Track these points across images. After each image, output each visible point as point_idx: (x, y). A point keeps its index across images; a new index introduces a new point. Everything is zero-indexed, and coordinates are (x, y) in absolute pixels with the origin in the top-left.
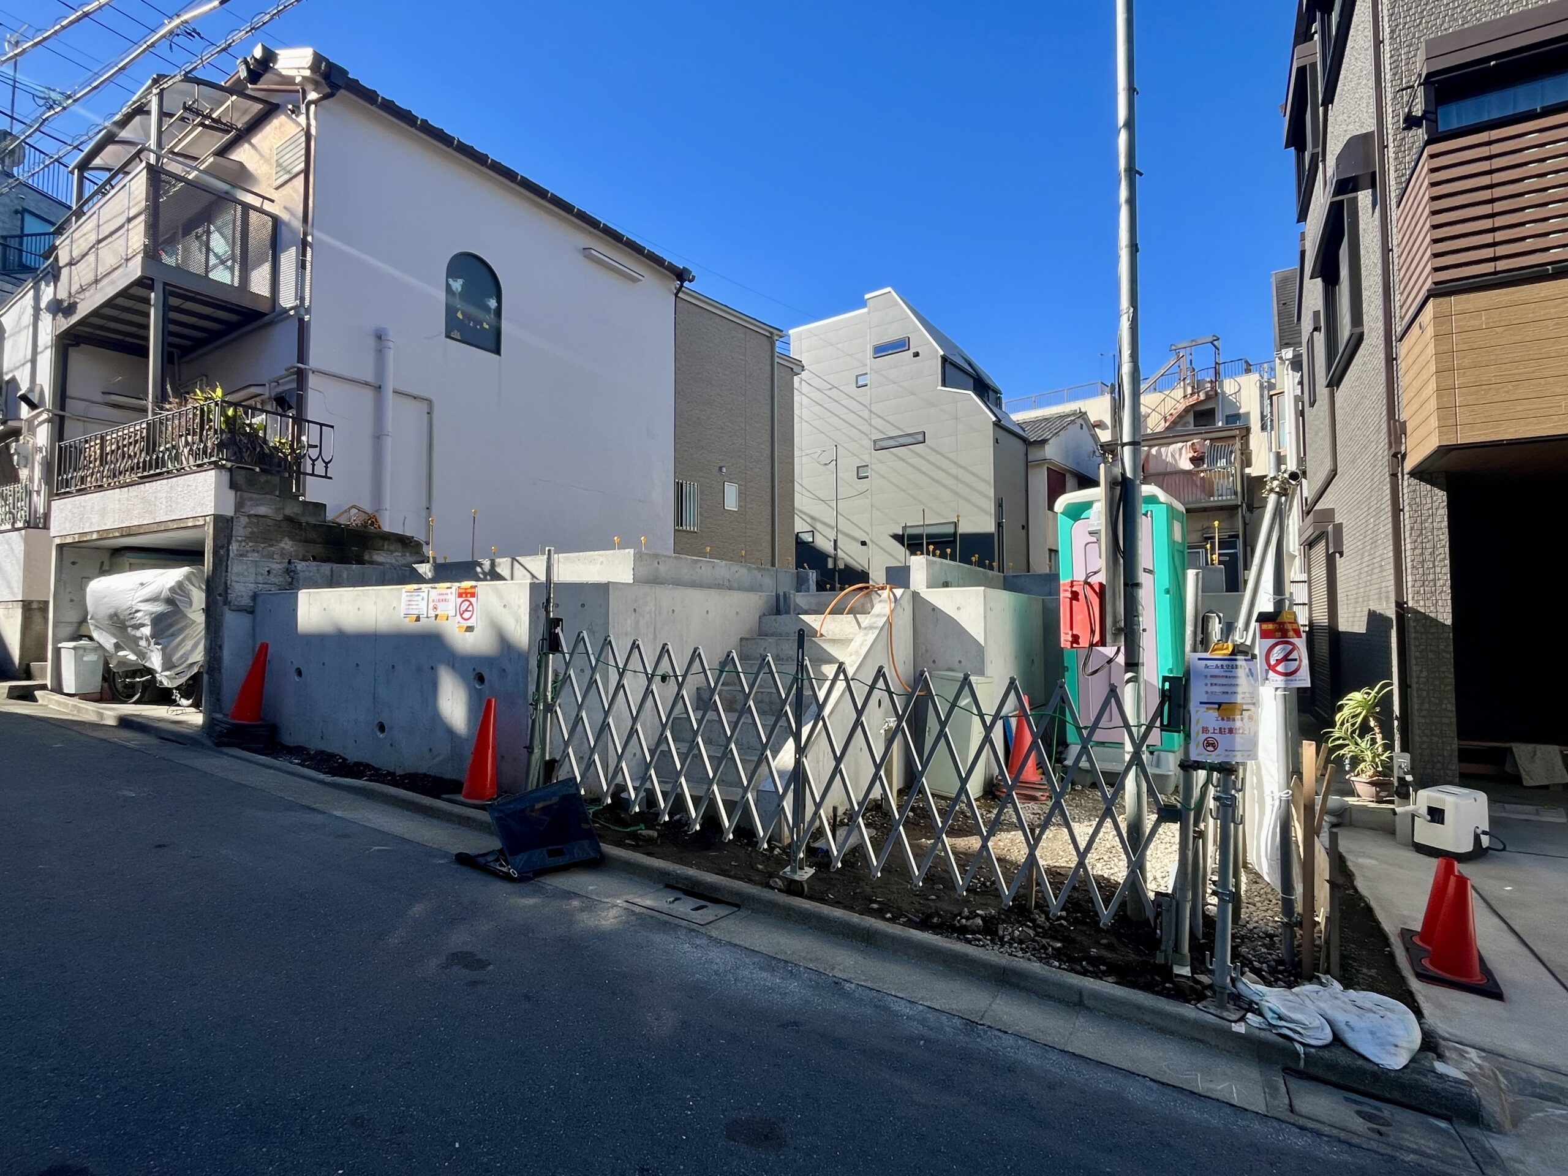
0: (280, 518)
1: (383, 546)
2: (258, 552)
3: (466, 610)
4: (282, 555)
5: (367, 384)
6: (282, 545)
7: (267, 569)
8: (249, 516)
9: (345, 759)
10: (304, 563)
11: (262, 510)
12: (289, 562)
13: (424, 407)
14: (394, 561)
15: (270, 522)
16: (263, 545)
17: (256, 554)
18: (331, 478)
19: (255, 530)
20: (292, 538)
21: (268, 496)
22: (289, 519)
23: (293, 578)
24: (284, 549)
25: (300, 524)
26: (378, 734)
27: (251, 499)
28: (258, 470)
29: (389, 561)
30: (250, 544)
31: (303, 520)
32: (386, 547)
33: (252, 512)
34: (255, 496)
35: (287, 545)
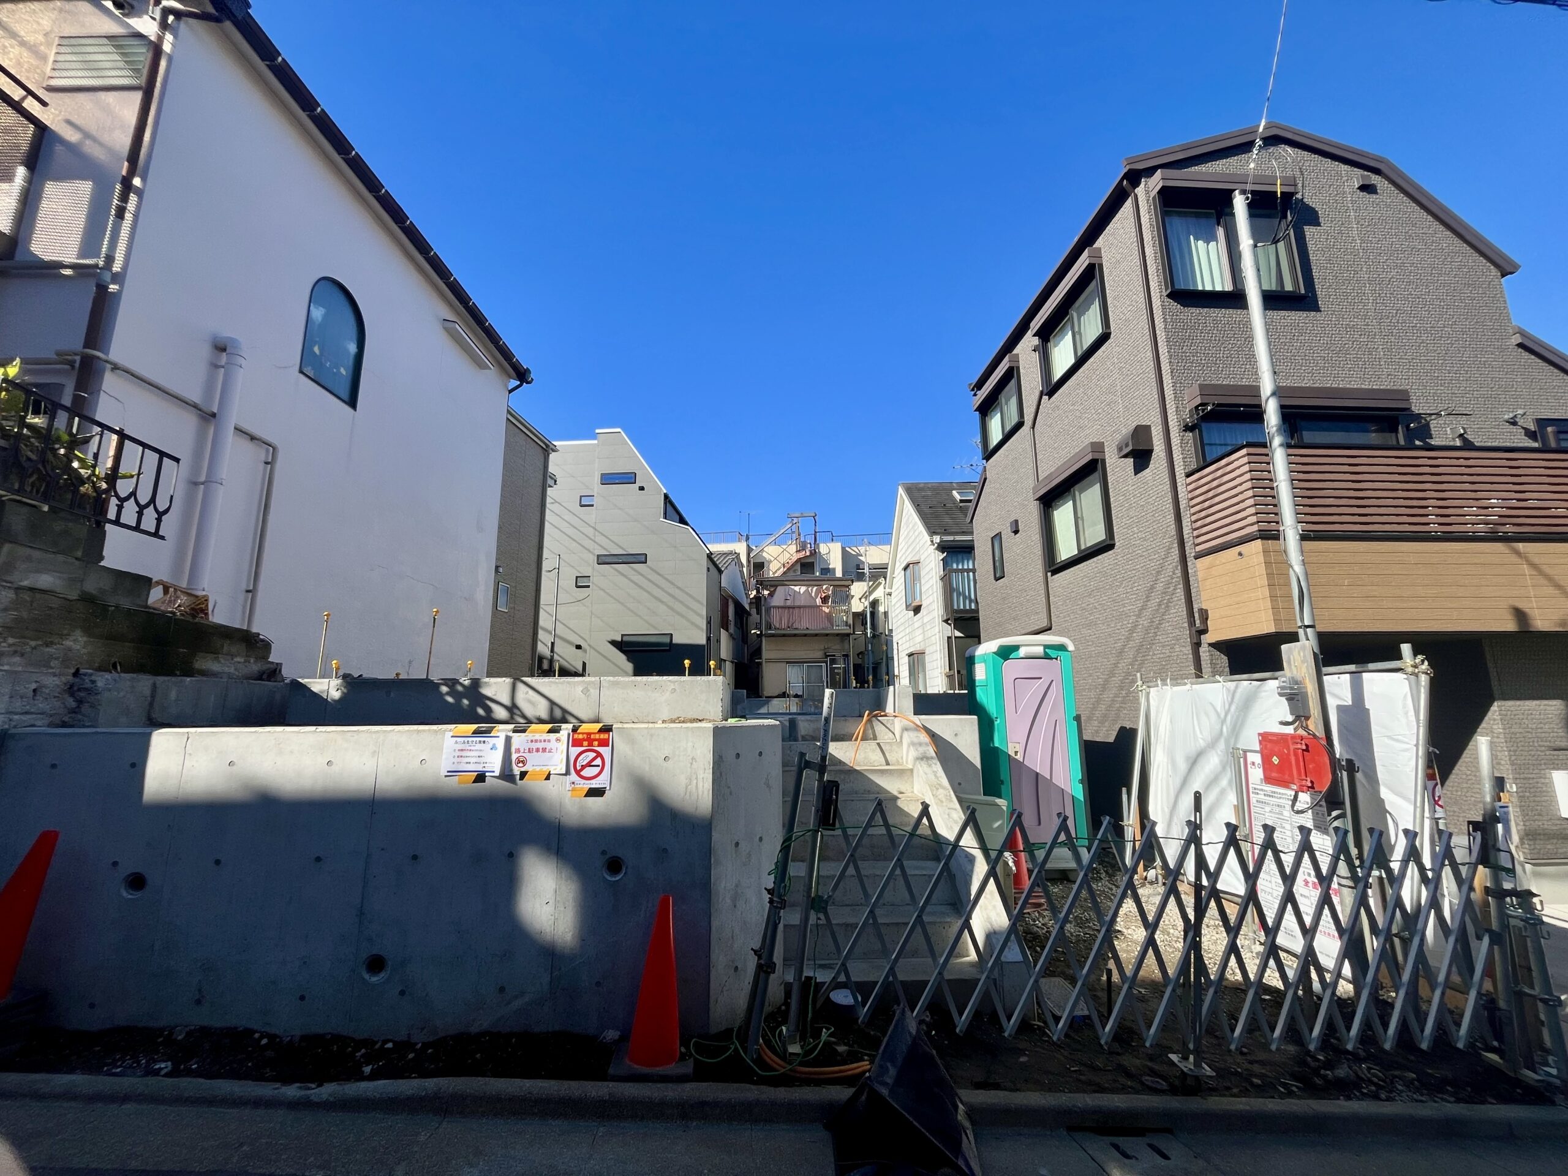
0: (74, 595)
1: (222, 646)
2: (22, 655)
3: (589, 765)
4: (65, 661)
5: (195, 406)
6: (68, 643)
7: (34, 686)
8: (18, 589)
9: (272, 1037)
10: (107, 676)
11: (45, 580)
12: (76, 674)
13: (262, 454)
14: (232, 670)
15: (55, 603)
16: (33, 643)
17: (17, 659)
18: (162, 538)
19: (25, 614)
20: (88, 631)
21: (61, 558)
22: (87, 599)
23: (80, 702)
24: (70, 649)
25: (105, 607)
26: (366, 976)
27: (29, 559)
28: (46, 508)
29: (226, 669)
30: (11, 640)
31: (112, 601)
32: (226, 648)
33: (25, 583)
34: (36, 554)
35: (77, 643)
